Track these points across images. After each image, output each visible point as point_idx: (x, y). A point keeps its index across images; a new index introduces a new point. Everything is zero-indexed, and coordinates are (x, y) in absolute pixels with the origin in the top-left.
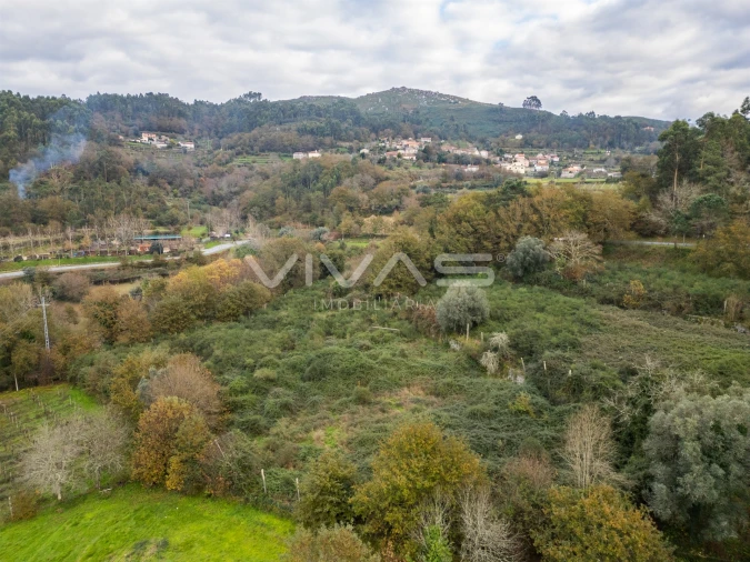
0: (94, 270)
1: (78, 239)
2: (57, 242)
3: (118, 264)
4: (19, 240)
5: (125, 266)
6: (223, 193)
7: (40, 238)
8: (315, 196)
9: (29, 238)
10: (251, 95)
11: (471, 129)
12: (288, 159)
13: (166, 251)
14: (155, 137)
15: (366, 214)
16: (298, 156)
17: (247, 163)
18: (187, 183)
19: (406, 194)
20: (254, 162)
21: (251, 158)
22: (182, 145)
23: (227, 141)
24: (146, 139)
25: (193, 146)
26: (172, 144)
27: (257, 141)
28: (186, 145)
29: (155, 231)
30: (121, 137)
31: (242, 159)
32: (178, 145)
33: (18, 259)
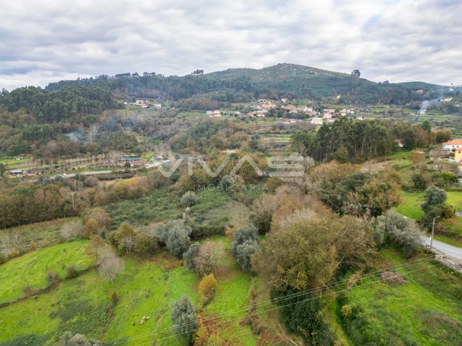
0: (102, 174)
1: (97, 160)
2: (88, 161)
3: (111, 171)
4: (74, 160)
5: (113, 173)
6: (167, 134)
7: (82, 159)
8: (203, 139)
9: (78, 160)
10: (197, 72)
11: (313, 92)
12: (204, 114)
13: (132, 165)
14: (142, 102)
15: (226, 148)
16: (209, 113)
17: (184, 117)
18: (151, 129)
19: (245, 139)
20: (188, 115)
21: (187, 113)
22: (155, 105)
23: (176, 103)
24: (138, 103)
25: (160, 106)
26: (150, 105)
27: (191, 104)
28: (157, 105)
29: (130, 155)
30: (125, 103)
31: (183, 114)
32: (153, 105)
33: (74, 169)
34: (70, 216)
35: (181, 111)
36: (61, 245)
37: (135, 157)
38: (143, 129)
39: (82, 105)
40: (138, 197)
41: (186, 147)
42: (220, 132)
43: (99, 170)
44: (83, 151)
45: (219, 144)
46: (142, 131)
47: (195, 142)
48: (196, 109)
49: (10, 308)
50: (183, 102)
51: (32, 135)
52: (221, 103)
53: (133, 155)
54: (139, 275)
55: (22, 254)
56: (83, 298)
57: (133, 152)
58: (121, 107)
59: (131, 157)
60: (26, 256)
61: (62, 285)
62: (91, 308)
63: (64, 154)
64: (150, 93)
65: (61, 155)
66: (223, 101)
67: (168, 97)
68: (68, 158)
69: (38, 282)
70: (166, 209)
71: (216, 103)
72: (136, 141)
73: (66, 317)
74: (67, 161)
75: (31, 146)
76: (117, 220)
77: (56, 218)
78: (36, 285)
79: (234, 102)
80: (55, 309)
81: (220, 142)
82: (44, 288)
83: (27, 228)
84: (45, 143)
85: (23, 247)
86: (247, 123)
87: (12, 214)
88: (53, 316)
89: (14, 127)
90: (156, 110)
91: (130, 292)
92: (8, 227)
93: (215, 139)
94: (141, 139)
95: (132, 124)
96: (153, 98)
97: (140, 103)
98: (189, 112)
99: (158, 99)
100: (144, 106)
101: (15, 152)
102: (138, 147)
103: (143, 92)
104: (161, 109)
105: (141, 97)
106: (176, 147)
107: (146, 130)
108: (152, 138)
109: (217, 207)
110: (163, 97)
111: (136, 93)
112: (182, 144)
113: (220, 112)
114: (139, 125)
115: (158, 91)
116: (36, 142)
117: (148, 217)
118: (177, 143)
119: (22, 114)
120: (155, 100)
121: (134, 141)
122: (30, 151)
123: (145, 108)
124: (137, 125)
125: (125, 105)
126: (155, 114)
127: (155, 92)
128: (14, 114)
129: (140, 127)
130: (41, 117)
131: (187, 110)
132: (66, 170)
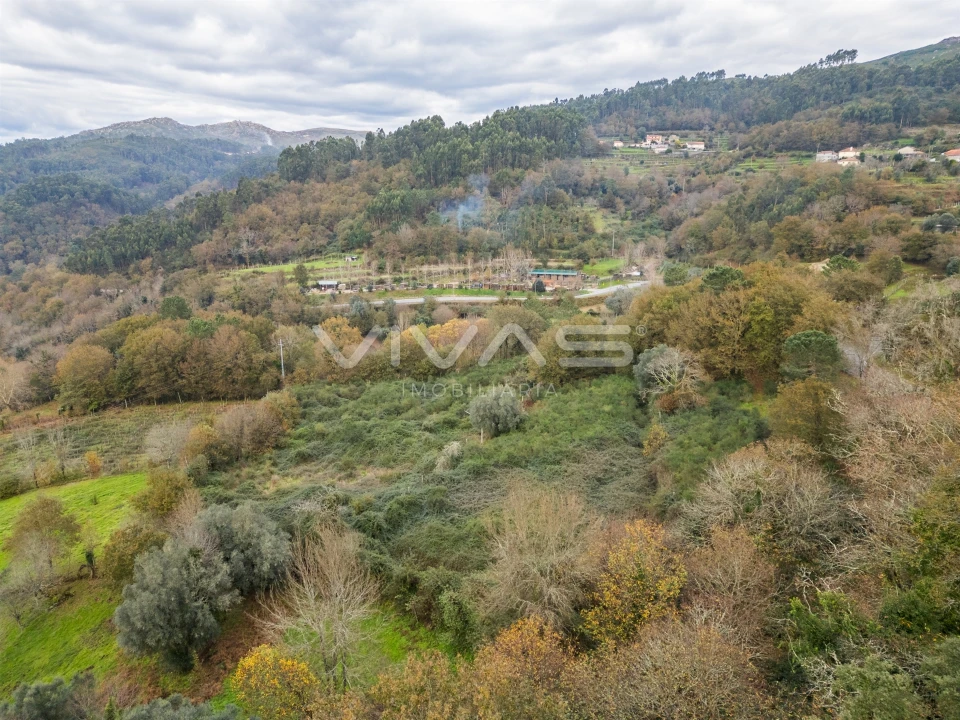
3: (496, 299)
6: (681, 214)
8: (760, 226)
10: (838, 56)
12: (807, 162)
13: (548, 289)
14: (660, 139)
16: (824, 157)
17: (750, 170)
18: (646, 202)
19: (894, 229)
20: (761, 167)
21: (761, 161)
22: (689, 146)
23: (742, 138)
24: (649, 142)
25: (702, 147)
26: (677, 146)
27: (778, 136)
28: (694, 146)
29: (560, 264)
30: (618, 144)
31: (749, 163)
32: (685, 147)
33: (430, 287)
35: (748, 156)
37: (568, 268)
38: (627, 203)
41: (711, 248)
42: (816, 207)
43: (477, 294)
44: (462, 249)
45: (803, 242)
46: (622, 208)
47: (734, 237)
48: (789, 149)
50: (759, 133)
51: (381, 210)
52: (869, 127)
53: (568, 263)
57: (569, 256)
58: (601, 152)
63: (425, 254)
64: (686, 116)
65: (419, 255)
66: (878, 121)
67: (732, 125)
71: (853, 128)
72: (589, 230)
74: (421, 268)
75: (373, 234)
79: (916, 124)
81: (808, 236)
84: (396, 231)
86: (929, 180)
90: (687, 156)
93: (792, 228)
94: (609, 225)
95: (604, 192)
96: (691, 129)
97: (653, 142)
98: (766, 159)
99: (701, 132)
100: (659, 149)
101: (348, 244)
102: (587, 245)
103: (671, 116)
104: (701, 155)
105: (663, 128)
106: (687, 248)
107: (633, 203)
108: (643, 223)
109: (544, 461)
110: (718, 126)
111: (652, 121)
112: (705, 239)
113: (858, 154)
114: (622, 193)
115: (708, 112)
116: (385, 226)
117: (371, 445)
118: (692, 235)
119: (400, 171)
120: (693, 135)
121: (586, 230)
122: (370, 245)
123: (662, 153)
124: (615, 194)
125: (615, 148)
126: (680, 166)
127: (699, 114)
128: (389, 170)
129: (621, 197)
130: (420, 176)
131: (764, 152)
132: (415, 288)
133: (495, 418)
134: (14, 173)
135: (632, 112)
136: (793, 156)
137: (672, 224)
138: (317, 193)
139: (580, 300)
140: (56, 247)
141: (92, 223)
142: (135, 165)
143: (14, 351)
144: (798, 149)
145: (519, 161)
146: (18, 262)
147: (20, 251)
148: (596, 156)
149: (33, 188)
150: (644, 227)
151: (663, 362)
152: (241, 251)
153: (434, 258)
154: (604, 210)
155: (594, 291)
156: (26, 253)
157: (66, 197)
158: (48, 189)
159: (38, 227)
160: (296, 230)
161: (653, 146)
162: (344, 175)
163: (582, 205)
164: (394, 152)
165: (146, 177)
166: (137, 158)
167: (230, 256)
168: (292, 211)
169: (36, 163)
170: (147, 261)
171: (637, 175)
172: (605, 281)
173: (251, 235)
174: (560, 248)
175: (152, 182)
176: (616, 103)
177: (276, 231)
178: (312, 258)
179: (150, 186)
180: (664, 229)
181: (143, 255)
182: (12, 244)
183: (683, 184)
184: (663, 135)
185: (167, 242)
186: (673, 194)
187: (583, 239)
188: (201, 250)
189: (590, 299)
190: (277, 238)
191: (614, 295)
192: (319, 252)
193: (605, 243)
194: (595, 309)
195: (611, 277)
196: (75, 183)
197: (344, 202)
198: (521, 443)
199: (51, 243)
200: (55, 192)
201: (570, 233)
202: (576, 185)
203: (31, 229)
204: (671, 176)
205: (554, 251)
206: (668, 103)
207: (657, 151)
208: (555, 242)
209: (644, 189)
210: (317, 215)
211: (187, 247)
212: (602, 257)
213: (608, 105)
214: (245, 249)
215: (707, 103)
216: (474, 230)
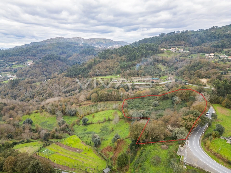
6: (178, 67)
8: (193, 71)
9: (135, 77)
13: (154, 82)
14: (174, 48)
15: (203, 78)
16: (207, 55)
17: (192, 57)
18: (171, 64)
19: (215, 74)
20: (194, 56)
21: (194, 55)
22: (180, 50)
23: (191, 48)
24: (171, 49)
25: (183, 50)
26: (177, 50)
27: (198, 49)
28: (181, 50)
29: (156, 77)
30: (165, 50)
31: (192, 55)
32: (179, 50)
33: (133, 81)
34: (121, 101)
35: (192, 53)
36: (113, 110)
37: (158, 78)
38: (168, 64)
39: (143, 54)
40: (143, 98)
41: (184, 75)
42: (203, 68)
44: (138, 74)
45: (200, 75)
46: (167, 65)
47: (188, 73)
48: (200, 52)
49: (94, 124)
50: (195, 48)
51: (123, 67)
52: (216, 49)
53: (157, 77)
54: (123, 126)
55: (103, 110)
56: (108, 127)
57: (157, 76)
58: (162, 52)
59: (156, 78)
60: (104, 111)
61: (106, 122)
62: (108, 130)
63: (131, 75)
64: (179, 43)
65: (130, 75)
66: (218, 48)
67: (189, 45)
68: (132, 77)
69: (102, 120)
70: (148, 105)
71: (213, 49)
72: (161, 70)
73: (102, 131)
74: (131, 78)
75: (122, 71)
76: (130, 106)
77: (117, 101)
78: (101, 120)
79: (226, 48)
80: (102, 128)
81: (201, 74)
82: (102, 122)
83: (108, 102)
84: (126, 71)
85: (104, 109)
86: (224, 63)
87: (105, 98)
88: (100, 129)
89: (119, 63)
90: (179, 52)
91: (118, 129)
92: (104, 101)
93: (198, 73)
94: (164, 69)
95: (163, 61)
96: (180, 46)
97: (172, 49)
98: (195, 54)
99: (182, 47)
100: (174, 51)
101: (117, 73)
102: (161, 74)
103: (176, 43)
104: (182, 52)
105: (174, 46)
106: (179, 74)
107: (169, 64)
108: (171, 68)
109: (163, 109)
110: (186, 45)
111: (172, 44)
112: (182, 73)
113: (214, 55)
114: (166, 62)
115: (184, 42)
116: (124, 70)
117: (139, 107)
118: (180, 72)
119: (123, 58)
120: (181, 47)
121: (160, 70)
122: (121, 73)
123: (174, 52)
124: (165, 62)
125: (165, 51)
126: (178, 55)
127: (182, 43)
128: (121, 57)
129: (166, 63)
130: (128, 59)
131: (195, 53)
132: (130, 82)
133: (156, 104)
134: (37, 52)
135: (168, 42)
136: (201, 54)
137: (176, 68)
138: (108, 62)
139: (160, 84)
140: (52, 69)
141: (58, 64)
142: (60, 50)
143: (63, 91)
144: (202, 52)
145: (147, 56)
146: (46, 72)
147: (46, 70)
148: (161, 53)
149: (46, 57)
150: (171, 69)
151: (176, 98)
152: (97, 74)
153: (133, 76)
154: (163, 65)
155: (163, 83)
156: (47, 70)
157: (53, 59)
158: (49, 57)
159: (49, 65)
160: (106, 69)
161: (172, 50)
162: (112, 58)
163: (159, 65)
164: (122, 53)
165: (63, 53)
166: (60, 48)
167: (95, 74)
168: (105, 66)
169: (41, 50)
170: (80, 75)
171: (169, 58)
172: (164, 81)
173: (98, 71)
174: (156, 74)
175: (64, 53)
176: (164, 40)
177: (102, 70)
178: (110, 75)
179: (64, 54)
180: (175, 69)
181: (79, 74)
182: (44, 69)
183: (178, 59)
184: (174, 47)
185: (83, 72)
186: (177, 62)
187: (160, 72)
188: (90, 73)
189: (162, 84)
190: (103, 71)
191: (167, 83)
192: (112, 74)
193: (164, 73)
194: (163, 86)
195: (165, 80)
196: (54, 56)
197: (114, 64)
198: (160, 107)
199: (51, 68)
200: (50, 58)
201: (157, 71)
202: (157, 60)
203: (47, 65)
204: (176, 57)
205: (154, 74)
206: (176, 40)
207: (173, 51)
208: (155, 73)
209: (170, 61)
210: (109, 67)
211: (87, 73)
212: (163, 76)
213: (163, 40)
214: (98, 73)
215: (184, 40)
216: (140, 71)
